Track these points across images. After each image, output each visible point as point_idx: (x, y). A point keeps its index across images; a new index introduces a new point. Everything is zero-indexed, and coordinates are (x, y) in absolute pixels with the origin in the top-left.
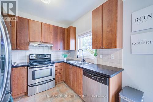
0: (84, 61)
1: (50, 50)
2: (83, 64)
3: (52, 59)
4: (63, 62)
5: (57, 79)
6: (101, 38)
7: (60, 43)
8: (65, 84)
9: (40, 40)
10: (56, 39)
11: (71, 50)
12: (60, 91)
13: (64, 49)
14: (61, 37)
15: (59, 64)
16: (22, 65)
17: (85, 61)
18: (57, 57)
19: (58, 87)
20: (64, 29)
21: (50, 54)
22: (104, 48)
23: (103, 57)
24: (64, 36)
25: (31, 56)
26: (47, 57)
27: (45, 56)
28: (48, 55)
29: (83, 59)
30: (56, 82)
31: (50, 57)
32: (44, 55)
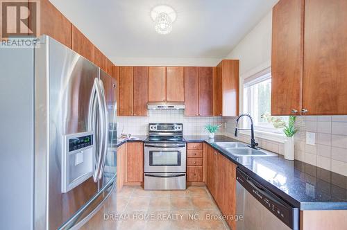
0: (254, 145)
1: (181, 116)
2: (250, 152)
3: (184, 134)
4: (205, 142)
5: (191, 175)
6: (298, 82)
7: (201, 101)
8: (208, 192)
9: (164, 98)
10: (193, 93)
11: (224, 115)
12: (192, 200)
13: (211, 113)
14: (204, 88)
15: (195, 145)
16: (138, 139)
17: (257, 144)
18: (196, 131)
19: (192, 191)
20: (210, 69)
21: (182, 124)
22: (307, 114)
23: (317, 139)
24: (210, 84)
25: (151, 126)
26: (175, 130)
27: (173, 128)
28: (178, 126)
29: (253, 141)
30: (187, 181)
31: (180, 130)
32: (171, 126)
